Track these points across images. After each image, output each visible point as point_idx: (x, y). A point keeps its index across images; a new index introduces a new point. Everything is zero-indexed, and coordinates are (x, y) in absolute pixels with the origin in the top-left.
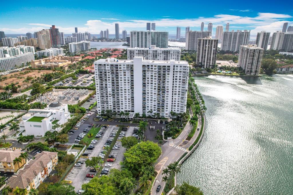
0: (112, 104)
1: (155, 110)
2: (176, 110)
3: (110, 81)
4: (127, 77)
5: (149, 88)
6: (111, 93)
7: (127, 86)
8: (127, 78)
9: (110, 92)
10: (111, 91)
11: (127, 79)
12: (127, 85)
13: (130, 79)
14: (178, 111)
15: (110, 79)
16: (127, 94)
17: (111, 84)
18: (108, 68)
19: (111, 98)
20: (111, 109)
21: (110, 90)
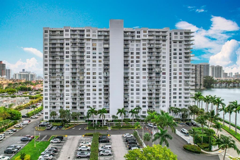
0: (70, 100)
1: (144, 106)
2: (178, 104)
3: (70, 58)
4: (97, 51)
5: (133, 69)
6: (70, 79)
7: (97, 67)
8: (97, 53)
9: (68, 78)
10: (70, 75)
11: (97, 55)
12: (97, 65)
13: (102, 55)
14: (180, 105)
15: (70, 54)
16: (97, 82)
17: (70, 63)
18: (67, 35)
19: (70, 88)
20: (68, 109)
21: (67, 74)
